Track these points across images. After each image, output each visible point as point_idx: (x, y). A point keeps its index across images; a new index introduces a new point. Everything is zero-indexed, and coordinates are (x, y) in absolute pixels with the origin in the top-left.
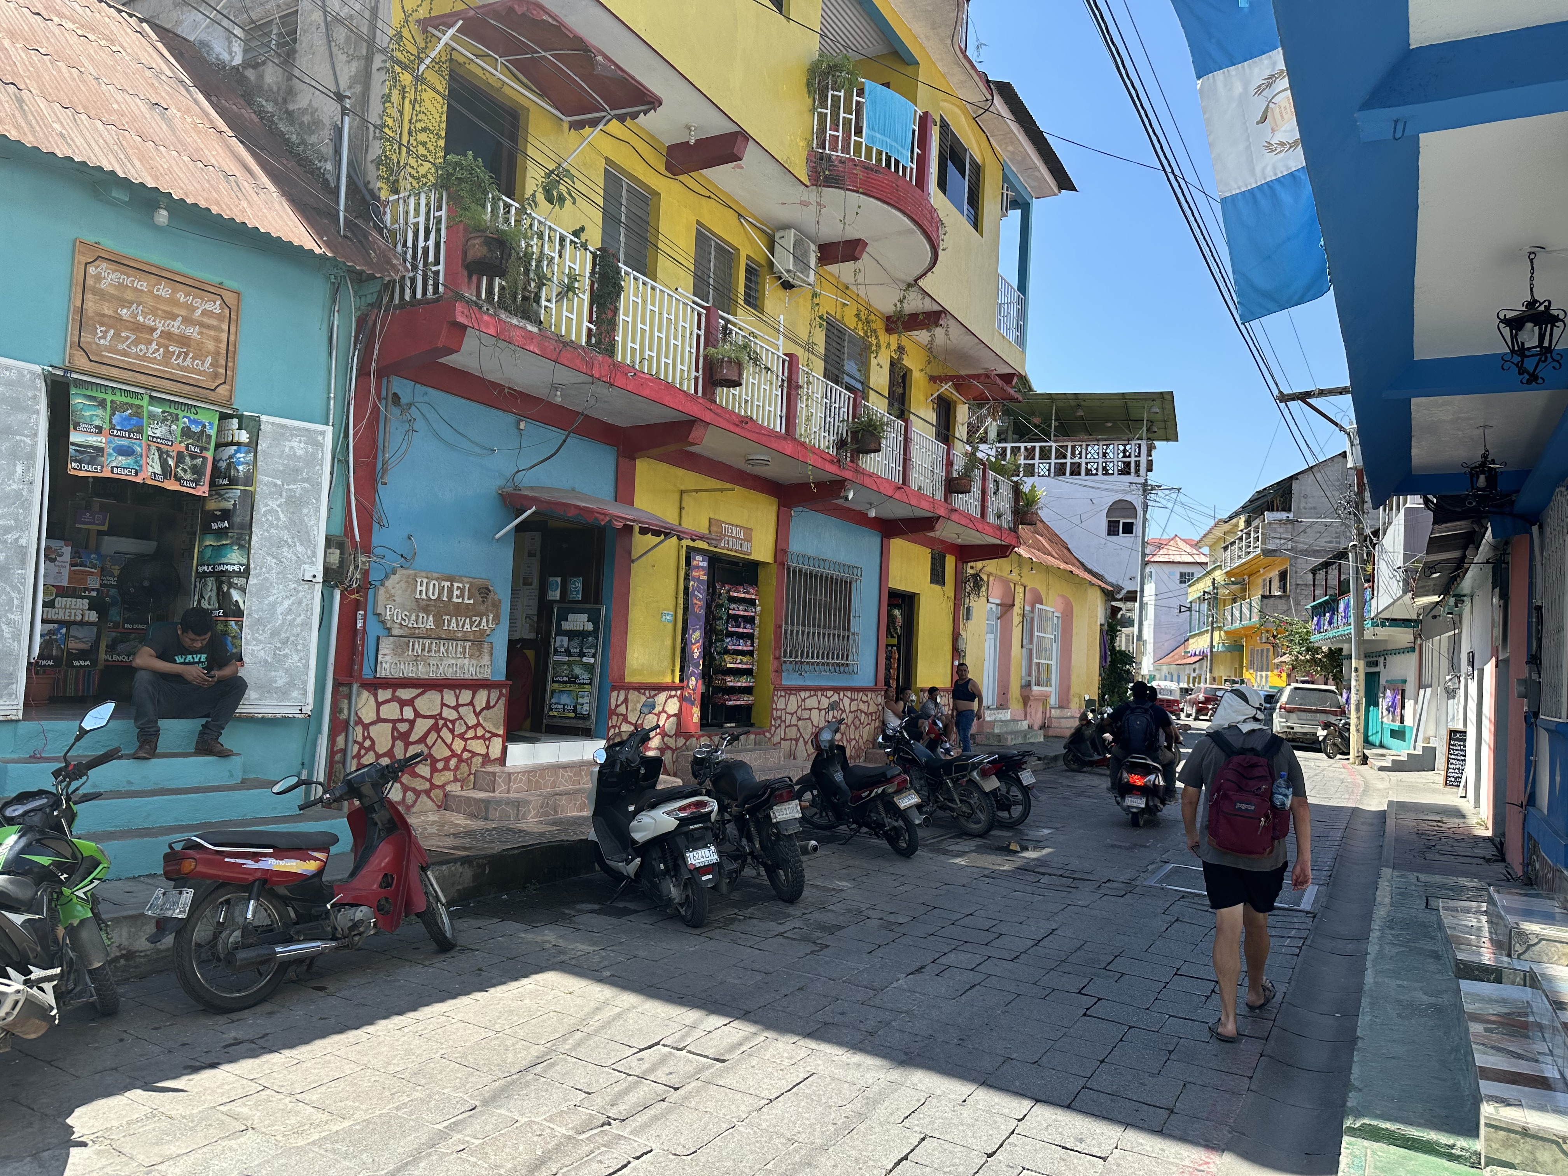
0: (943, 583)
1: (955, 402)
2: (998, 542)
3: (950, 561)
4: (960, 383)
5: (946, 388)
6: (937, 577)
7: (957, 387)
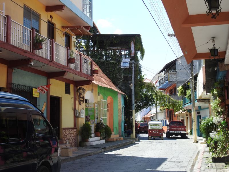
0: (70, 94)
1: (71, 35)
2: (87, 79)
3: (72, 87)
4: (72, 29)
5: (68, 31)
6: (68, 91)
7: (72, 30)
